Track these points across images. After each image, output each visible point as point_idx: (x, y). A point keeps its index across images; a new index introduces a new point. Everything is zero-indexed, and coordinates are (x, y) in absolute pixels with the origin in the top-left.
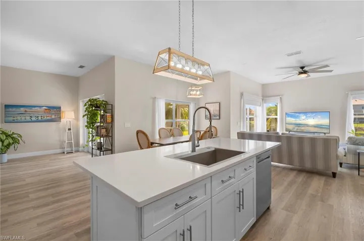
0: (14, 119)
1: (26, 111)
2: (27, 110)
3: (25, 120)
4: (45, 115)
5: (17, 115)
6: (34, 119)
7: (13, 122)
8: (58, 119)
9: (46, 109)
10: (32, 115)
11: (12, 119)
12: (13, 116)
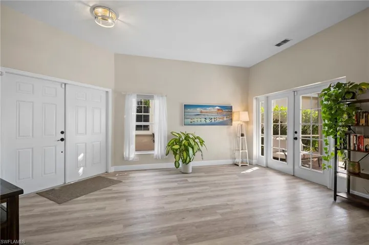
0: (192, 121)
1: (201, 112)
2: (203, 111)
3: (200, 123)
4: (218, 117)
5: (194, 117)
6: (208, 121)
7: (192, 124)
8: (229, 122)
9: (218, 110)
10: (206, 117)
11: (189, 121)
12: (192, 117)
